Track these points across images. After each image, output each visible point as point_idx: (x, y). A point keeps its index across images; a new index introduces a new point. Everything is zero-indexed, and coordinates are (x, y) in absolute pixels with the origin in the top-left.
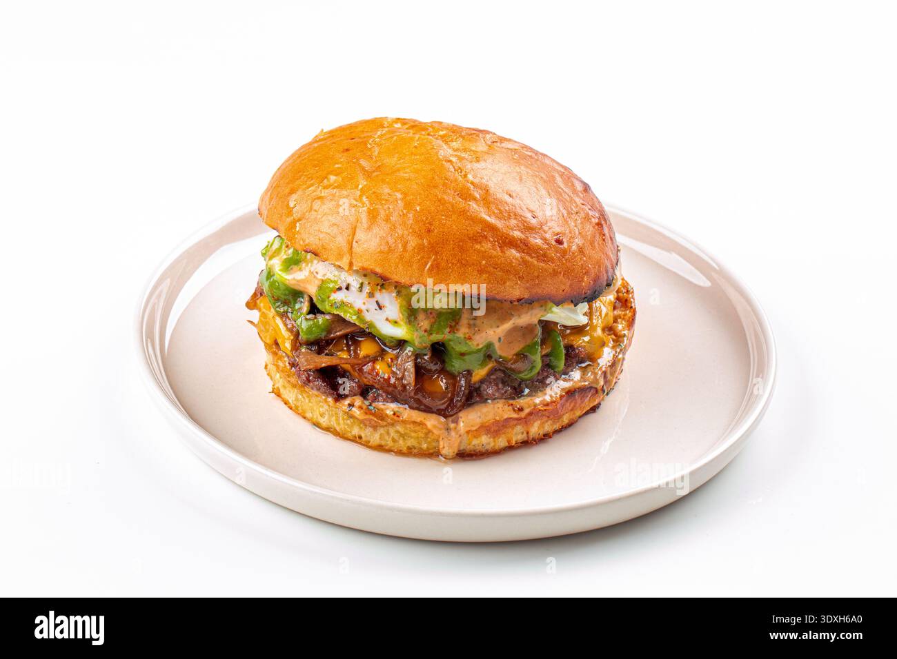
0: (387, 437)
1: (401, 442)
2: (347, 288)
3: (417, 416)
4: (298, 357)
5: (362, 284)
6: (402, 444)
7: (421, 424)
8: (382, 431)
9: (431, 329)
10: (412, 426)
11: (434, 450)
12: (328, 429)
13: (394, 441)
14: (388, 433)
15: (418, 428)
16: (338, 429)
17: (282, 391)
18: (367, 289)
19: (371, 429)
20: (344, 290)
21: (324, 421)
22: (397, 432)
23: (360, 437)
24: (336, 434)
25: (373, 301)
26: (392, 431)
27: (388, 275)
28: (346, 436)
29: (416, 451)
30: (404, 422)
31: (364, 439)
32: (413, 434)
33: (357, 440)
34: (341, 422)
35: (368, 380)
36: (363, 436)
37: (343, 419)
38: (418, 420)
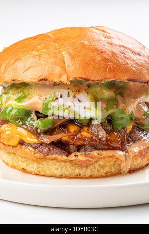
0: (94, 170)
1: (102, 170)
2: (61, 97)
3: (110, 153)
4: (42, 140)
5: (68, 92)
6: (103, 172)
7: (112, 157)
8: (91, 167)
9: (107, 107)
10: (108, 159)
11: (118, 171)
12: (61, 177)
13: (98, 171)
14: (95, 168)
15: (111, 159)
16: (67, 174)
17: (26, 168)
18: (71, 94)
19: (85, 168)
20: (59, 98)
21: (58, 173)
22: (100, 165)
23: (80, 175)
24: (66, 177)
25: (76, 99)
26: (97, 165)
27: (89, 78)
28: (71, 176)
29: (109, 174)
30: (104, 158)
31: (82, 175)
32: (108, 164)
33: (78, 177)
34: (69, 169)
35: (79, 143)
36: (81, 173)
37: (70, 167)
38: (111, 155)
